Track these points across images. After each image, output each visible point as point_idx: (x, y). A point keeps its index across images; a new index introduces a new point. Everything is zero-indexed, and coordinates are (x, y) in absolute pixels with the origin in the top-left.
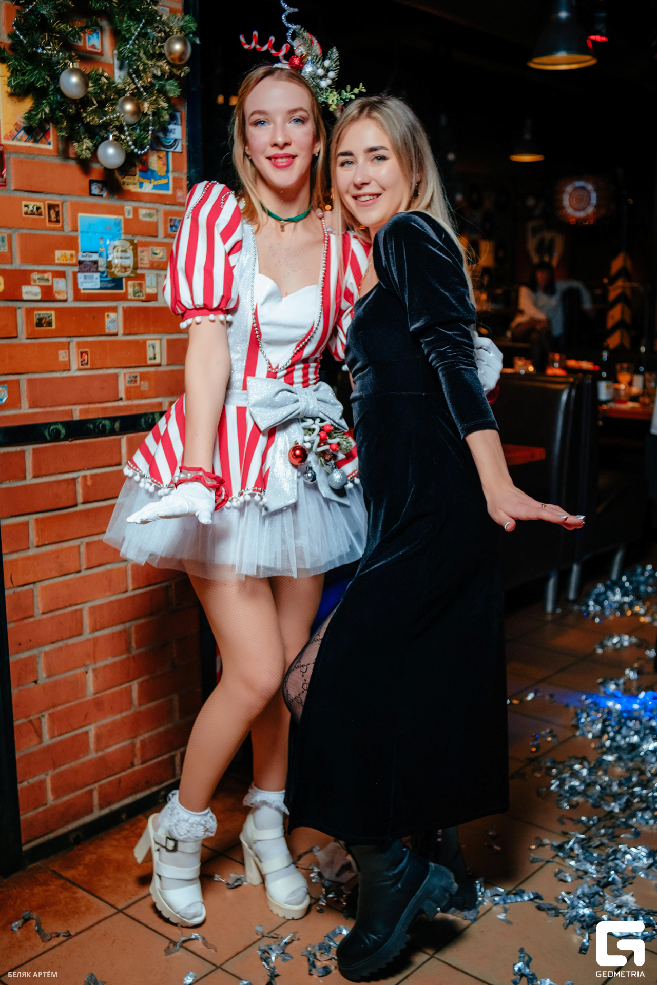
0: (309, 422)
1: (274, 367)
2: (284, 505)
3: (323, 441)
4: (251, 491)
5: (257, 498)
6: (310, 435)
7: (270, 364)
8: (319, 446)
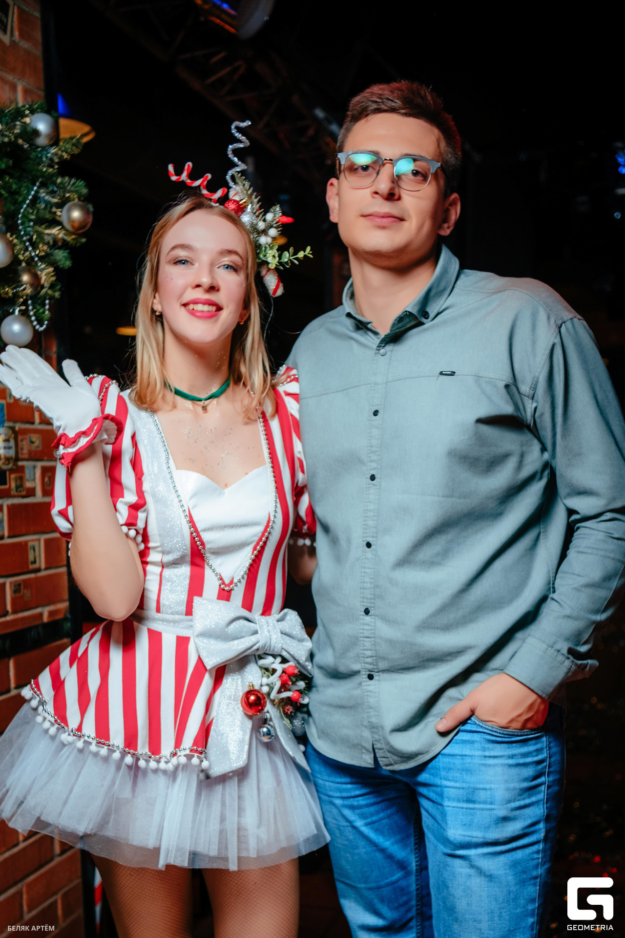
0: (268, 661)
1: (227, 582)
2: (229, 770)
3: (284, 687)
4: (188, 752)
5: (195, 761)
6: (268, 677)
7: (221, 579)
8: (279, 692)
